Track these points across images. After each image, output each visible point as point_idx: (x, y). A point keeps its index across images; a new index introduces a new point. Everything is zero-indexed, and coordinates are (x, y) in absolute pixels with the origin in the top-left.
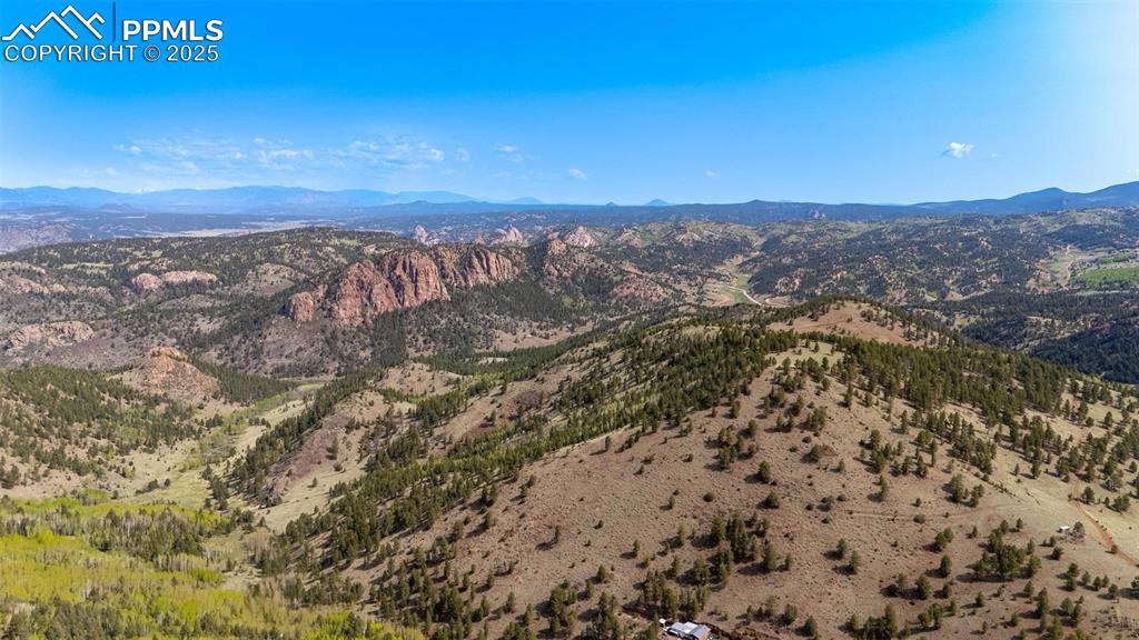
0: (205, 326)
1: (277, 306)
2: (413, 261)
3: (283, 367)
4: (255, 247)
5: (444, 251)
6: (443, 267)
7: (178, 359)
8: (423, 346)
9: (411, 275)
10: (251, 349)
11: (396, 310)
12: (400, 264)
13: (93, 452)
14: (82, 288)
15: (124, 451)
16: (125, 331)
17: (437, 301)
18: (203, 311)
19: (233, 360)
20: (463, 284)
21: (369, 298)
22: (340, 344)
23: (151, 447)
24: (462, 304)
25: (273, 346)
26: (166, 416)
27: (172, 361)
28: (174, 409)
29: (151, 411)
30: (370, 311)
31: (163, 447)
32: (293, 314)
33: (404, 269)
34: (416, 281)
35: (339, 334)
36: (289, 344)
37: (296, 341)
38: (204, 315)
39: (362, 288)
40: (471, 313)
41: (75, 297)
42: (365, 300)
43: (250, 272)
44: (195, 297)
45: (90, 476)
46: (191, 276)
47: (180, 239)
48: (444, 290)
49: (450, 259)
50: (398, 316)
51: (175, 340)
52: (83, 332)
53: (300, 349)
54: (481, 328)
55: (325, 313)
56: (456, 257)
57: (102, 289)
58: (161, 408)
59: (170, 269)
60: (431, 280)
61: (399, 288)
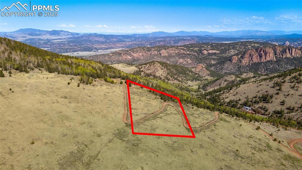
0: (213, 62)
1: (229, 59)
2: (266, 50)
3: (227, 73)
4: (231, 45)
5: (278, 47)
6: (276, 52)
7: (203, 67)
8: (263, 72)
9: (265, 53)
10: (221, 68)
11: (258, 62)
12: (262, 51)
13: (182, 79)
14: (192, 53)
15: (187, 80)
16: (197, 62)
17: (271, 61)
18: (213, 59)
19: (216, 70)
20: (281, 57)
21: (252, 59)
22: (241, 69)
23: (192, 81)
24: (279, 62)
25: (226, 68)
26: (197, 77)
27: (201, 67)
28: (199, 76)
29: (195, 75)
30: (251, 62)
31: (194, 81)
32: (232, 61)
33: (263, 52)
34: (266, 55)
35: (242, 67)
36: (229, 68)
37: (231, 67)
38: (213, 60)
39: (250, 56)
40: (281, 65)
41: (191, 55)
42: (250, 59)
43: (228, 51)
44: (213, 56)
45: (181, 82)
46: (214, 51)
47: (215, 43)
48: (275, 58)
49: (279, 50)
50: (259, 64)
51: (206, 65)
52: (190, 61)
53: (232, 69)
54: (283, 69)
55: (240, 61)
56: (281, 49)
57: (196, 53)
58: (197, 75)
59: (210, 50)
60: (271, 55)
61: (261, 56)
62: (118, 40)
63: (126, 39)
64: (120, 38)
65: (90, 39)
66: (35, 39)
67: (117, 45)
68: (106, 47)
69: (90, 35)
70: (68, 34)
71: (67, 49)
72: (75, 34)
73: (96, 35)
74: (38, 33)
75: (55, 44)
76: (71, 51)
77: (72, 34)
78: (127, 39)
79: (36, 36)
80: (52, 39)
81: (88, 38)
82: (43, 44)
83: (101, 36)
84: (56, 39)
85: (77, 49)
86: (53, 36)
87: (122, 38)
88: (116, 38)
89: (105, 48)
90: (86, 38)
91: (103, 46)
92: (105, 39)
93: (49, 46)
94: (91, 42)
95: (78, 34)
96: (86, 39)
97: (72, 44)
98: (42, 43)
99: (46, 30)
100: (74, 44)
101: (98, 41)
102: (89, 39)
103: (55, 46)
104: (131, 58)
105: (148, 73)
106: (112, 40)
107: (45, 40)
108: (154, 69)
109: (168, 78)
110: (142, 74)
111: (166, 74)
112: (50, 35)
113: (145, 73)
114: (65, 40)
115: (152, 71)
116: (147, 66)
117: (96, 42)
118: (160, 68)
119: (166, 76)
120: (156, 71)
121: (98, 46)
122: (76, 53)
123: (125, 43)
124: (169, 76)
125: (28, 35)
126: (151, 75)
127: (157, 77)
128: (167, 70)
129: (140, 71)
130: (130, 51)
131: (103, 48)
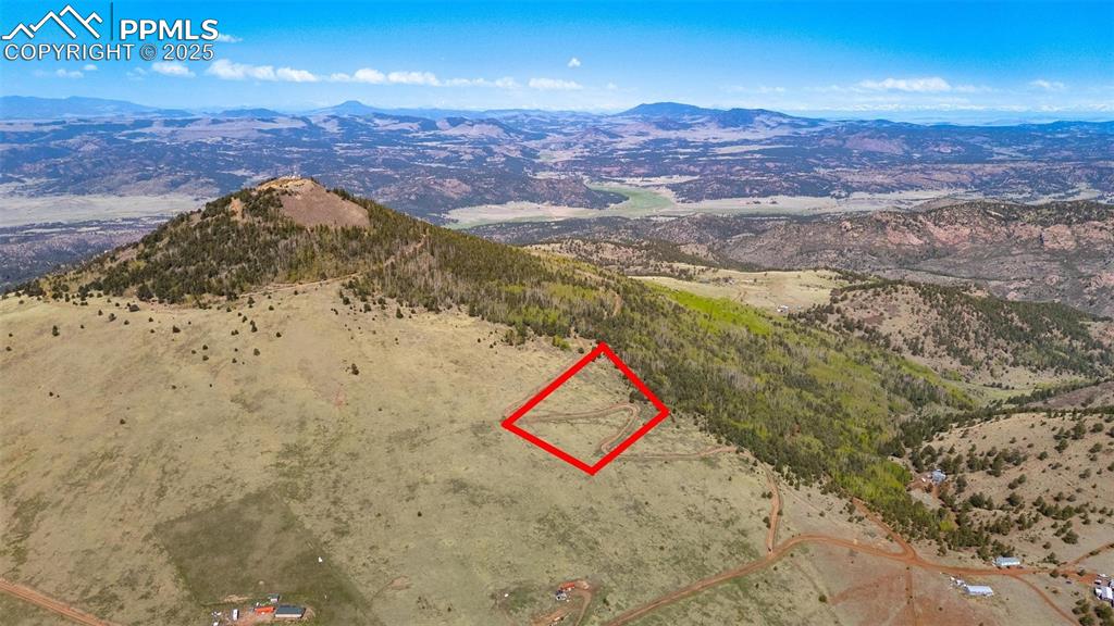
62: (962, 150)
63: (1003, 144)
64: (980, 139)
65: (848, 145)
66: (669, 141)
68: (889, 180)
69: (855, 128)
70: (780, 124)
71: (747, 182)
72: (804, 123)
74: (686, 119)
75: (718, 162)
76: (755, 191)
77: (795, 123)
78: (1010, 145)
79: (677, 129)
80: (722, 141)
81: (841, 142)
82: (684, 161)
83: (896, 130)
84: (732, 144)
85: (778, 184)
86: (728, 129)
87: (985, 142)
88: (956, 143)
89: (882, 185)
90: (834, 140)
91: (879, 179)
92: (906, 148)
93: (697, 170)
94: (845, 158)
95: (813, 123)
96: (832, 146)
97: (771, 165)
98: (682, 157)
100: (779, 165)
101: (872, 156)
102: (844, 143)
103: (715, 168)
104: (921, 242)
105: (852, 319)
106: (936, 149)
107: (697, 147)
108: (882, 309)
109: (920, 346)
110: (832, 319)
111: (924, 330)
112: (719, 127)
113: (843, 317)
114: (756, 147)
115: (870, 315)
116: (865, 295)
117: (865, 159)
118: (910, 306)
119: (917, 338)
120: (886, 315)
121: (857, 178)
122: (769, 199)
123: (976, 166)
124: (929, 340)
125: (654, 126)
126: (860, 328)
127: (879, 336)
128: (939, 317)
129: (830, 310)
130: (924, 215)
131: (874, 187)
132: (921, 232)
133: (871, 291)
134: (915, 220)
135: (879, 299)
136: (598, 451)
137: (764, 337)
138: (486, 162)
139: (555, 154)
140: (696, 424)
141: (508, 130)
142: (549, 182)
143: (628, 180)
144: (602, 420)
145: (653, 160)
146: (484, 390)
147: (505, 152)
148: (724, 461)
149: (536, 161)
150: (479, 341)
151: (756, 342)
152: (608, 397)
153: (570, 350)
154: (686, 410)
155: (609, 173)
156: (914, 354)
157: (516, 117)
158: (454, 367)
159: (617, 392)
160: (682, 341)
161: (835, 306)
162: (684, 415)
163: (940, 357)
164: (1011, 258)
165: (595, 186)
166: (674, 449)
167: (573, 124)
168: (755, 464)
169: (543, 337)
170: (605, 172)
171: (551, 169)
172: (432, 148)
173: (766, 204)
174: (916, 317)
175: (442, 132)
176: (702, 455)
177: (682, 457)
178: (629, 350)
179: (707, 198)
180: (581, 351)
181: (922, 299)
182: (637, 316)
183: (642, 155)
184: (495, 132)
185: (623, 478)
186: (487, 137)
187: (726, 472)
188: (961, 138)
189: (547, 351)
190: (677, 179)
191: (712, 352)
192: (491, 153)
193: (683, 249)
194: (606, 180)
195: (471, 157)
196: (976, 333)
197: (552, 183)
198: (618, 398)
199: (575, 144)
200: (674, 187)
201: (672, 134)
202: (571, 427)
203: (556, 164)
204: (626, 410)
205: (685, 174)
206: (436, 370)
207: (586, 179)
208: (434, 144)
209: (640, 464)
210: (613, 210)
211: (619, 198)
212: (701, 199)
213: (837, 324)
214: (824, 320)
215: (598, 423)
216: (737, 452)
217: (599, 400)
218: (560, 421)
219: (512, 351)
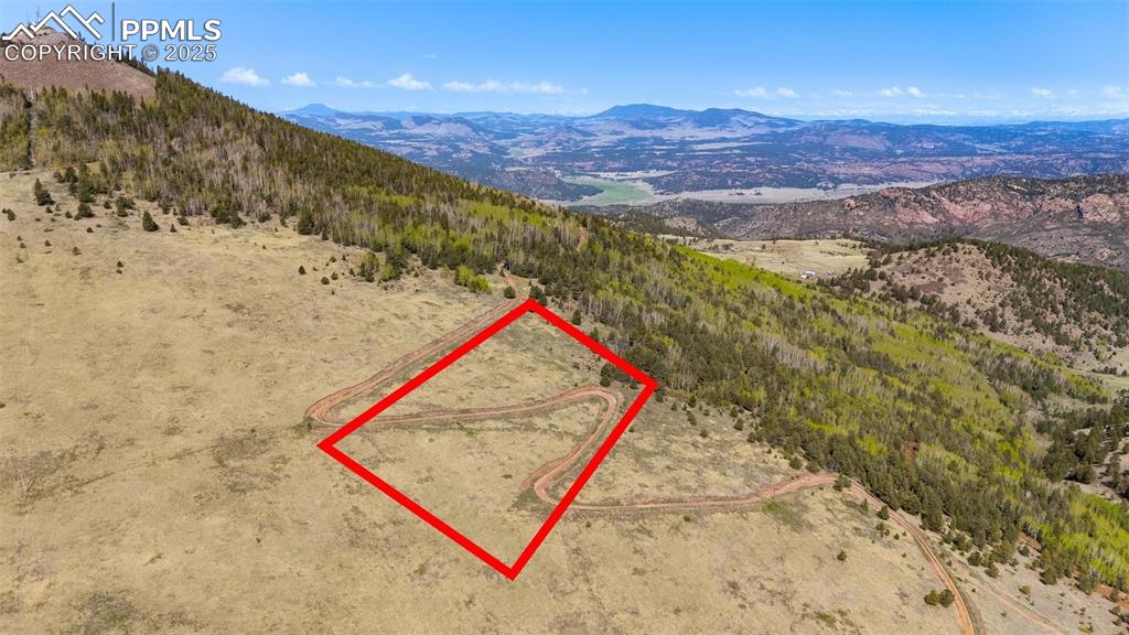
13: (1089, 335)
45: (1066, 348)
62: (946, 145)
63: (983, 142)
64: (959, 137)
65: (829, 141)
66: (645, 139)
67: (926, 167)
68: (875, 173)
69: (836, 126)
70: (757, 123)
71: (728, 174)
72: (781, 123)
73: (859, 127)
74: (661, 119)
75: (697, 157)
76: (738, 183)
77: (771, 122)
78: (991, 142)
79: (653, 129)
80: (699, 139)
81: (821, 139)
82: (661, 157)
83: (876, 129)
84: (709, 141)
85: (761, 176)
86: (705, 129)
88: (938, 140)
89: (870, 176)
90: (814, 138)
91: (867, 170)
92: (888, 144)
93: (675, 164)
94: (827, 153)
95: (790, 122)
96: (811, 143)
97: (752, 159)
98: (658, 153)
99: (687, 109)
100: (760, 159)
101: (854, 151)
102: (825, 139)
103: (693, 163)
104: (936, 220)
105: (904, 286)
106: (919, 145)
107: (673, 144)
108: (940, 274)
109: (1000, 320)
110: (876, 286)
111: (999, 300)
112: (695, 127)
113: (889, 284)
114: (735, 144)
115: (925, 281)
116: (915, 257)
117: (847, 155)
118: (976, 270)
119: (994, 310)
120: (947, 280)
121: (843, 170)
122: (753, 191)
123: (966, 158)
124: (1009, 313)
125: (629, 125)
126: (914, 297)
127: (942, 308)
128: (1015, 284)
129: (871, 276)
130: (937, 190)
131: (862, 178)
132: (935, 209)
133: (922, 252)
134: (928, 196)
135: (935, 261)
136: (526, 498)
137: (802, 300)
138: (451, 158)
139: (525, 151)
140: (738, 428)
141: (476, 129)
142: (517, 174)
143: (602, 174)
144: (540, 422)
145: (630, 156)
146: (282, 361)
147: (472, 148)
148: (816, 511)
149: (505, 157)
150: (302, 271)
151: (792, 307)
152: (557, 376)
153: (490, 293)
154: (715, 401)
155: (582, 167)
156: (993, 329)
157: (486, 118)
158: (229, 315)
159: (576, 366)
160: (687, 292)
161: (878, 270)
162: (713, 411)
163: (1027, 334)
164: (1044, 234)
165: (568, 180)
166: (704, 487)
167: (546, 125)
168: (882, 515)
169: (439, 271)
170: (579, 167)
171: (521, 164)
172: (395, 145)
173: (750, 195)
174: (985, 284)
175: (406, 131)
176: (768, 495)
177: (723, 504)
178: (600, 293)
179: (686, 189)
180: (509, 294)
181: (989, 261)
182: (615, 255)
183: (617, 152)
184: (463, 131)
185: (583, 566)
186: (454, 136)
187: (828, 539)
188: (941, 136)
189: (441, 292)
190: (653, 174)
191: (737, 311)
192: (457, 149)
193: (668, 222)
194: (579, 175)
195: (436, 153)
196: (1064, 305)
197: (520, 174)
198: (577, 377)
199: (547, 142)
200: (651, 181)
201: (647, 133)
202: (466, 439)
203: (526, 160)
204: (593, 400)
205: (662, 169)
206: (187, 323)
207: (558, 174)
208: (397, 142)
209: (628, 525)
210: (586, 200)
211: (593, 191)
212: (681, 191)
213: (884, 293)
214: (865, 288)
215: (530, 428)
216: (838, 488)
217: (538, 381)
218: (444, 426)
219: (369, 291)
